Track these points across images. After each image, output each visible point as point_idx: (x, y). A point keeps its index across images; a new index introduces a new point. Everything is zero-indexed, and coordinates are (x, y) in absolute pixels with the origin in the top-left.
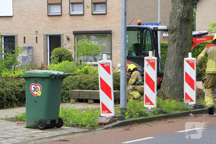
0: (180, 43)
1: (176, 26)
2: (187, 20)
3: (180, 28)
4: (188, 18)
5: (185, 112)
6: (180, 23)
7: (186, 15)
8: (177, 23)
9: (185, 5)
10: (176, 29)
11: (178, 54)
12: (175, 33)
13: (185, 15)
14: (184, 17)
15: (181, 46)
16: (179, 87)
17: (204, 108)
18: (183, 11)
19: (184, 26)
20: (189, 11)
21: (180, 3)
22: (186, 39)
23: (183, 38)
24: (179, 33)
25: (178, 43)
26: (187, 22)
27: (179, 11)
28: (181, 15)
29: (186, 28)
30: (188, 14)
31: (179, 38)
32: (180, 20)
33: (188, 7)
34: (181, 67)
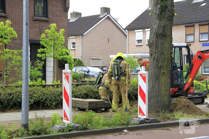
0: (157, 57)
1: (153, 41)
2: (162, 35)
3: (156, 43)
4: (163, 33)
5: (118, 127)
6: (156, 38)
7: (162, 30)
8: (154, 38)
9: (160, 21)
10: (152, 44)
11: (155, 68)
12: (151, 48)
13: (160, 30)
14: (160, 32)
15: (157, 60)
16: (155, 99)
17: (160, 122)
18: (158, 27)
19: (160, 41)
20: (165, 26)
21: (156, 19)
22: (162, 53)
23: (159, 53)
24: (155, 47)
25: (154, 58)
26: (163, 37)
27: (155, 27)
28: (157, 31)
29: (162, 43)
30: (164, 30)
31: (155, 53)
32: (156, 36)
33: (163, 23)
34: (158, 80)
